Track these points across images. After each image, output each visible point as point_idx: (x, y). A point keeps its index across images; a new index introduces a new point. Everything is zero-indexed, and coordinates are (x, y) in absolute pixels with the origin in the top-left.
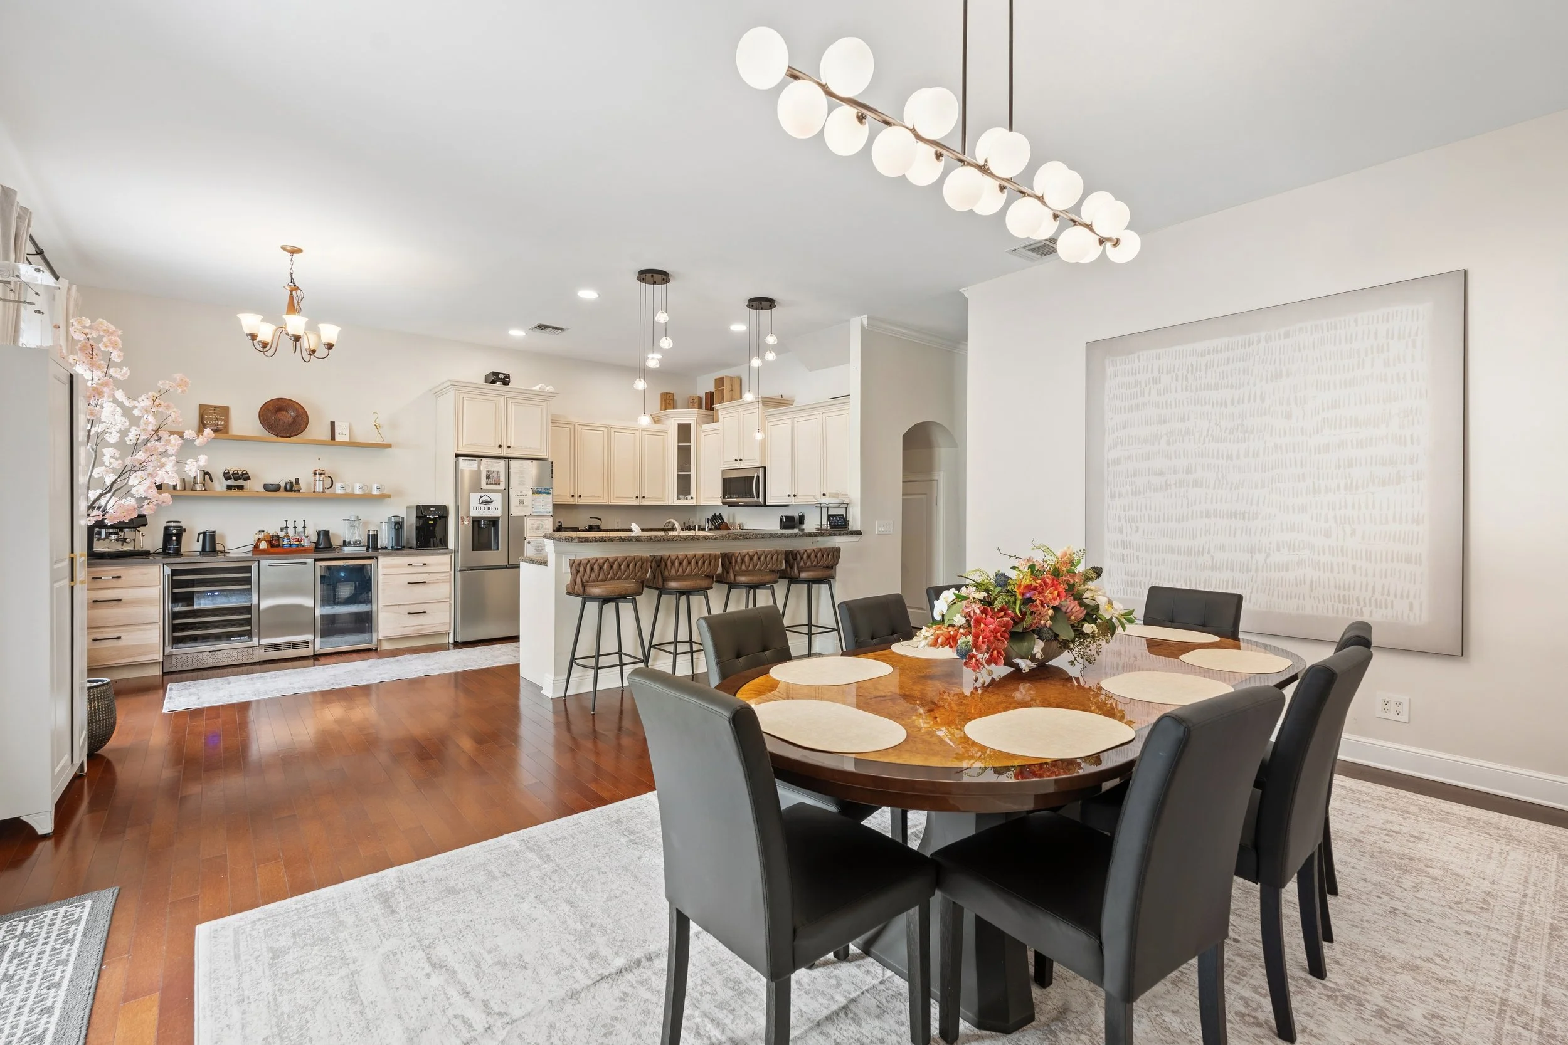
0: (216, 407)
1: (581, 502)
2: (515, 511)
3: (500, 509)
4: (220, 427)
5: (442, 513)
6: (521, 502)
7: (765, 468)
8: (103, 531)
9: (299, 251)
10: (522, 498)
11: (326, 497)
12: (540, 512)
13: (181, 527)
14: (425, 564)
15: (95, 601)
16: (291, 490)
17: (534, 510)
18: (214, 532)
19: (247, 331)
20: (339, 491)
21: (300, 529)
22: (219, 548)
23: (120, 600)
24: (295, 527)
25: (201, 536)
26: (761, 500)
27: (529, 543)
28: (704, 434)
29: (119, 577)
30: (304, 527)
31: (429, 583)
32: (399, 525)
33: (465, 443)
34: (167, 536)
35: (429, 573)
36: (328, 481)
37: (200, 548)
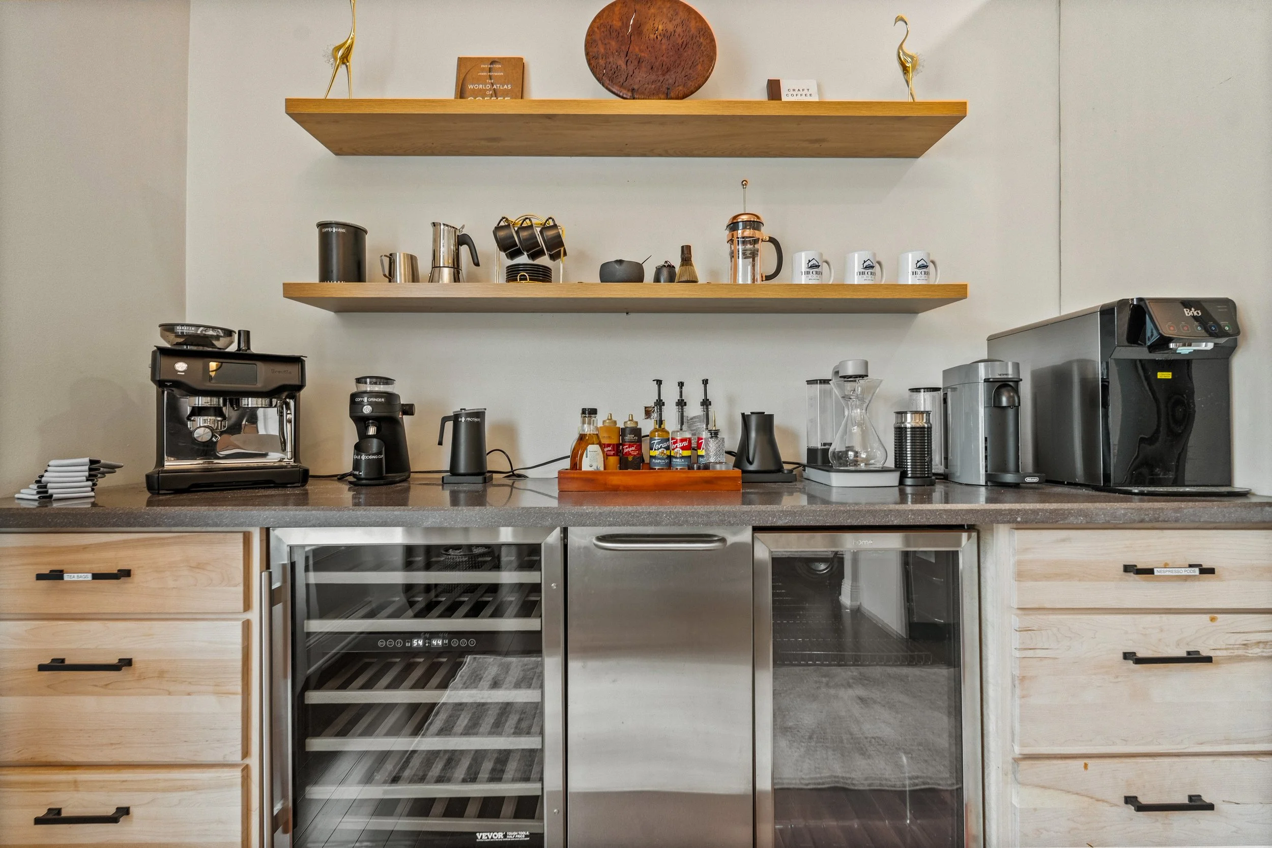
0: (493, 61)
13: (391, 398)
15: (58, 665)
16: (673, 282)
18: (480, 414)
20: (799, 284)
21: (694, 410)
22: (494, 462)
23: (126, 663)
24: (681, 403)
25: (449, 425)
29: (126, 573)
30: (706, 403)
34: (361, 421)
35: (1213, 612)
36: (767, 253)
37: (447, 467)
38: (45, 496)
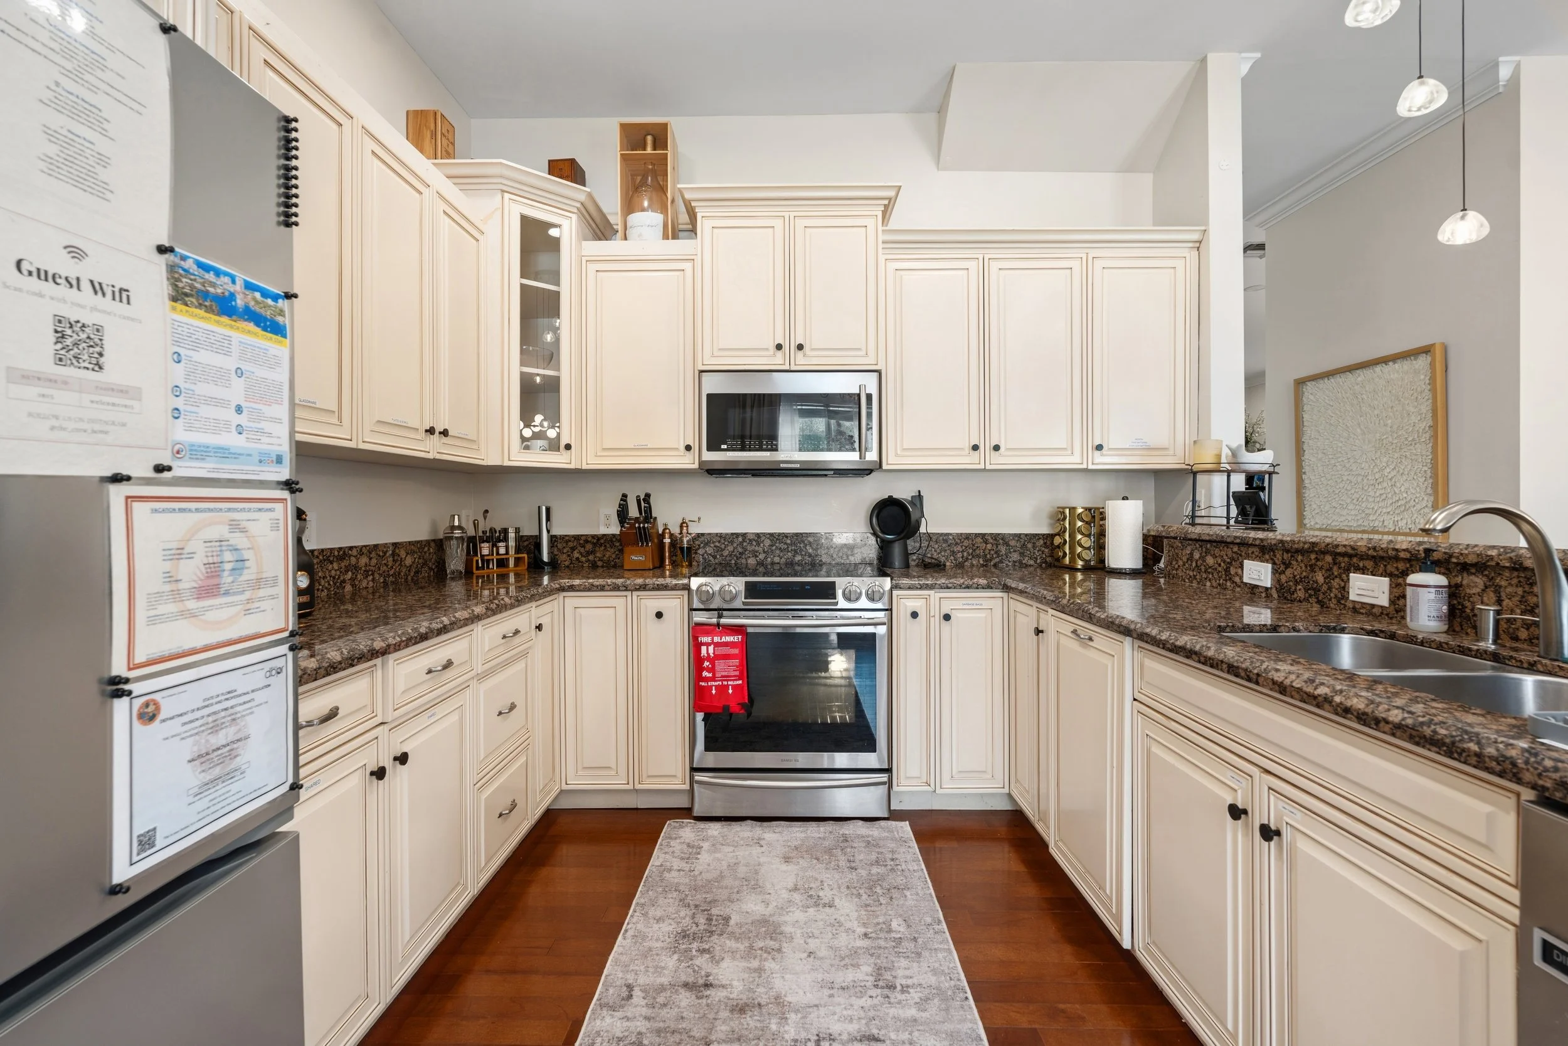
7: (881, 375)
17: (182, 434)
26: (874, 456)
28: (593, 267)
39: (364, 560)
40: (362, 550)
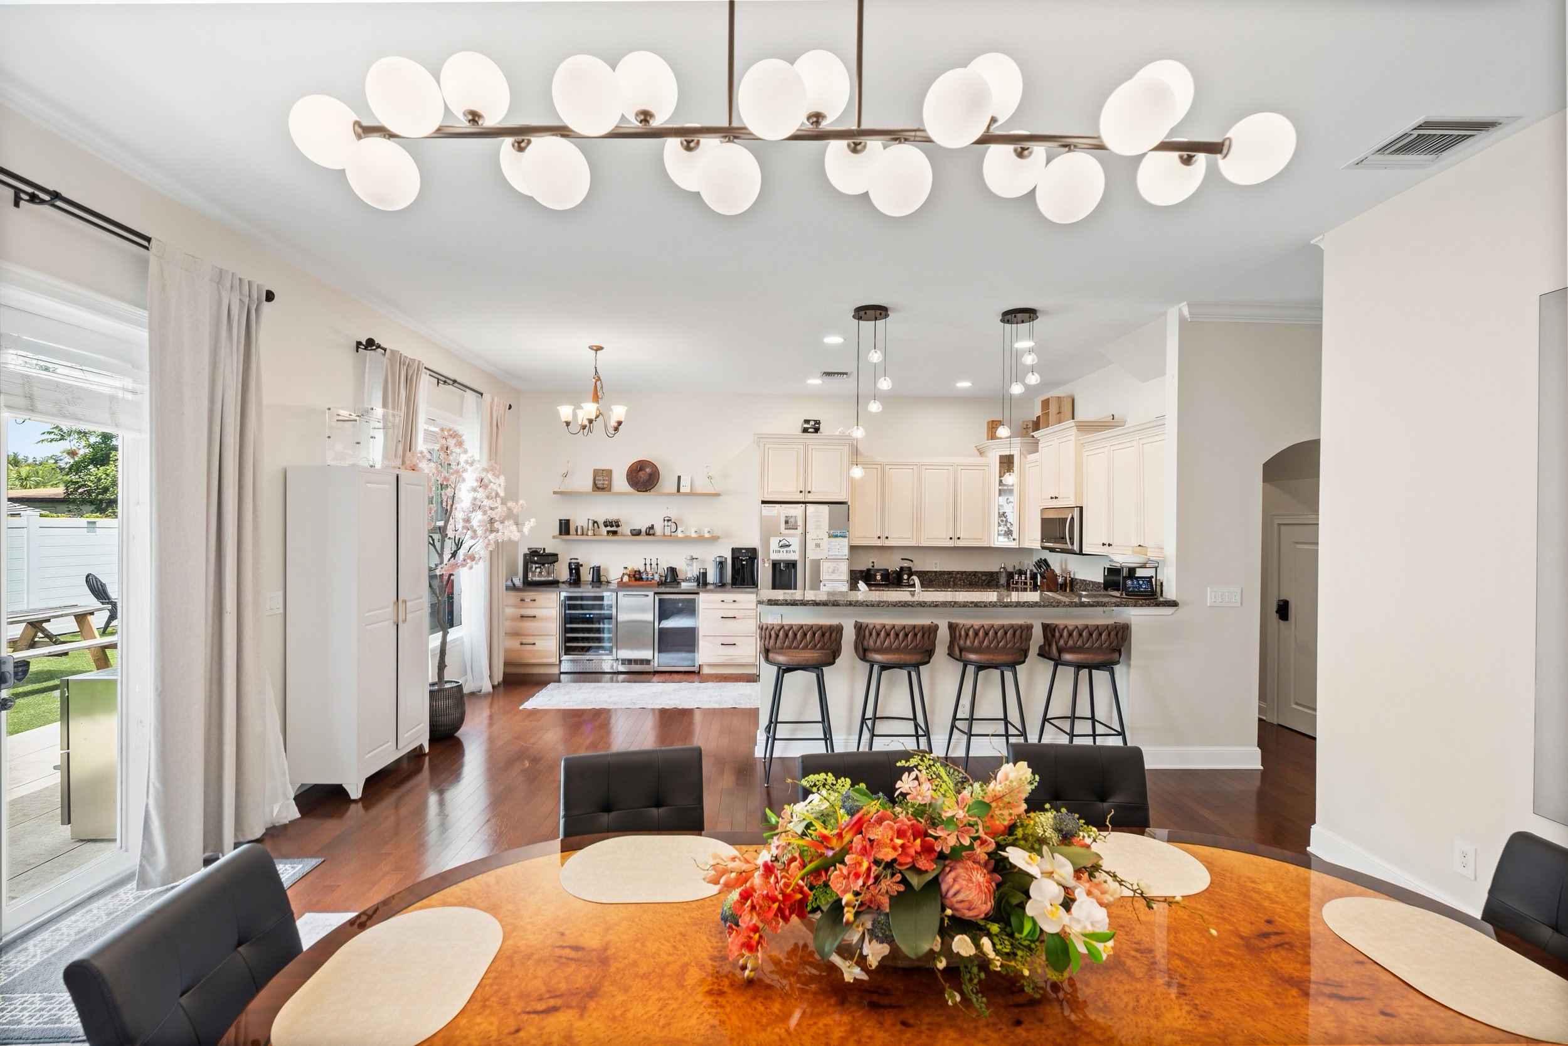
0: (604, 471)
1: (888, 543)
2: (812, 555)
3: (797, 552)
4: (605, 486)
5: (752, 554)
6: (818, 546)
7: (1081, 508)
8: (534, 566)
9: (601, 348)
10: (818, 541)
11: (671, 539)
12: (836, 555)
13: (578, 563)
14: (734, 601)
15: (522, 617)
16: (649, 534)
17: (830, 553)
18: (600, 567)
19: (563, 420)
20: (680, 535)
21: (654, 565)
22: (603, 579)
23: (535, 617)
24: (651, 564)
25: (592, 570)
26: (1076, 548)
27: (825, 585)
28: (1028, 466)
29: (535, 600)
31: (739, 619)
32: (721, 564)
33: (769, 491)
34: (571, 570)
35: (739, 609)
36: (674, 526)
37: (591, 579)
38: (514, 584)
39: (959, 576)
40: (958, 573)
